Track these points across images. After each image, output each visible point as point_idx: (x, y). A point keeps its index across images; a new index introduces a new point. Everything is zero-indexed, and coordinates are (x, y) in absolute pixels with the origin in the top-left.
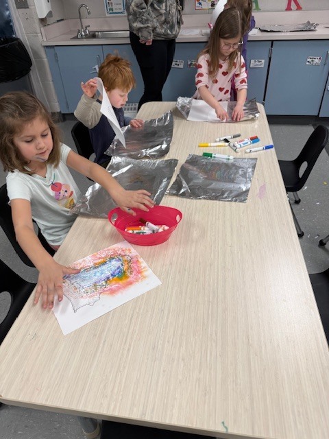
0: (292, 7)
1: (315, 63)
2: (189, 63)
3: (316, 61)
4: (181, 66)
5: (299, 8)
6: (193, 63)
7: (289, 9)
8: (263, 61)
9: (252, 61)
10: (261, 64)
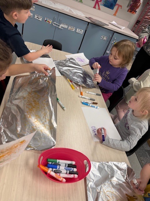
0: (96, 7)
1: (104, 39)
2: (46, 19)
3: (105, 38)
4: (41, 20)
5: (99, 9)
6: (48, 20)
7: (95, 7)
8: (83, 31)
9: (78, 29)
10: (81, 32)
